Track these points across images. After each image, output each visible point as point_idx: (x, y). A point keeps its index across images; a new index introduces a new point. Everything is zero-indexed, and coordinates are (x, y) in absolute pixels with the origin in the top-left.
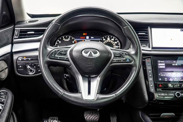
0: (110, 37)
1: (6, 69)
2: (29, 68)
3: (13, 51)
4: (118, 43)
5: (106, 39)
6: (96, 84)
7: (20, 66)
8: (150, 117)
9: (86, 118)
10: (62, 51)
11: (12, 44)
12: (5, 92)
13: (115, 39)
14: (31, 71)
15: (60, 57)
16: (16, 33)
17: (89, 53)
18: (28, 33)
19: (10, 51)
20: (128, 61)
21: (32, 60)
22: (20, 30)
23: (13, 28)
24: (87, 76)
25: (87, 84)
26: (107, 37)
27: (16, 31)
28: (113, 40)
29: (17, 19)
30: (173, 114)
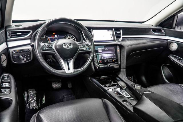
0: (70, 35)
1: (5, 59)
2: (22, 58)
3: (9, 46)
4: (74, 39)
5: (68, 37)
6: (71, 63)
7: (15, 57)
8: (95, 79)
9: (53, 86)
10: (50, 46)
11: (6, 42)
12: (7, 75)
13: (72, 36)
14: (23, 59)
15: (49, 49)
16: (8, 34)
17: (67, 46)
18: (17, 34)
19: (6, 47)
20: (88, 49)
21: (23, 52)
22: (11, 32)
23: (5, 31)
24: (66, 59)
25: (67, 64)
26: (68, 35)
27: (8, 33)
28: (71, 37)
29: (6, 24)
30: (106, 76)
